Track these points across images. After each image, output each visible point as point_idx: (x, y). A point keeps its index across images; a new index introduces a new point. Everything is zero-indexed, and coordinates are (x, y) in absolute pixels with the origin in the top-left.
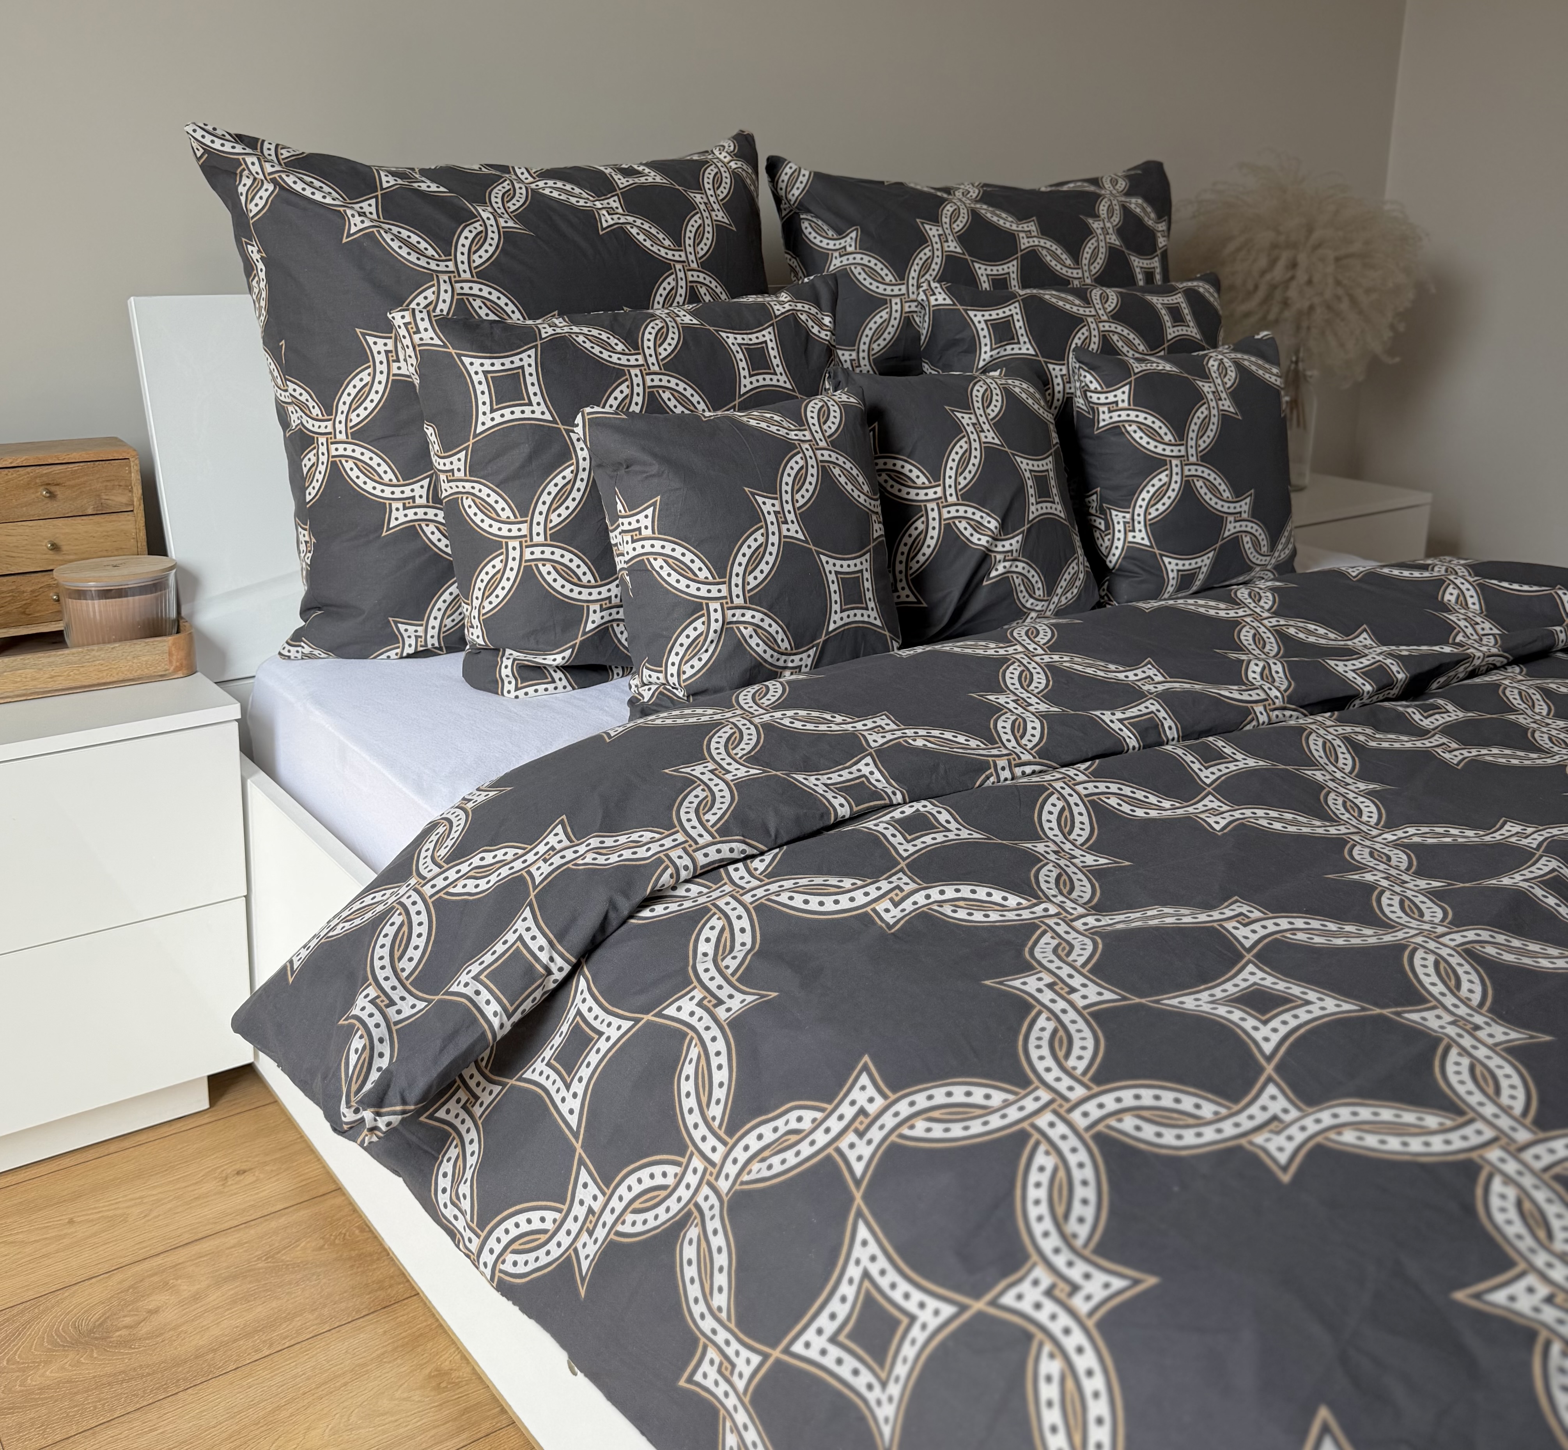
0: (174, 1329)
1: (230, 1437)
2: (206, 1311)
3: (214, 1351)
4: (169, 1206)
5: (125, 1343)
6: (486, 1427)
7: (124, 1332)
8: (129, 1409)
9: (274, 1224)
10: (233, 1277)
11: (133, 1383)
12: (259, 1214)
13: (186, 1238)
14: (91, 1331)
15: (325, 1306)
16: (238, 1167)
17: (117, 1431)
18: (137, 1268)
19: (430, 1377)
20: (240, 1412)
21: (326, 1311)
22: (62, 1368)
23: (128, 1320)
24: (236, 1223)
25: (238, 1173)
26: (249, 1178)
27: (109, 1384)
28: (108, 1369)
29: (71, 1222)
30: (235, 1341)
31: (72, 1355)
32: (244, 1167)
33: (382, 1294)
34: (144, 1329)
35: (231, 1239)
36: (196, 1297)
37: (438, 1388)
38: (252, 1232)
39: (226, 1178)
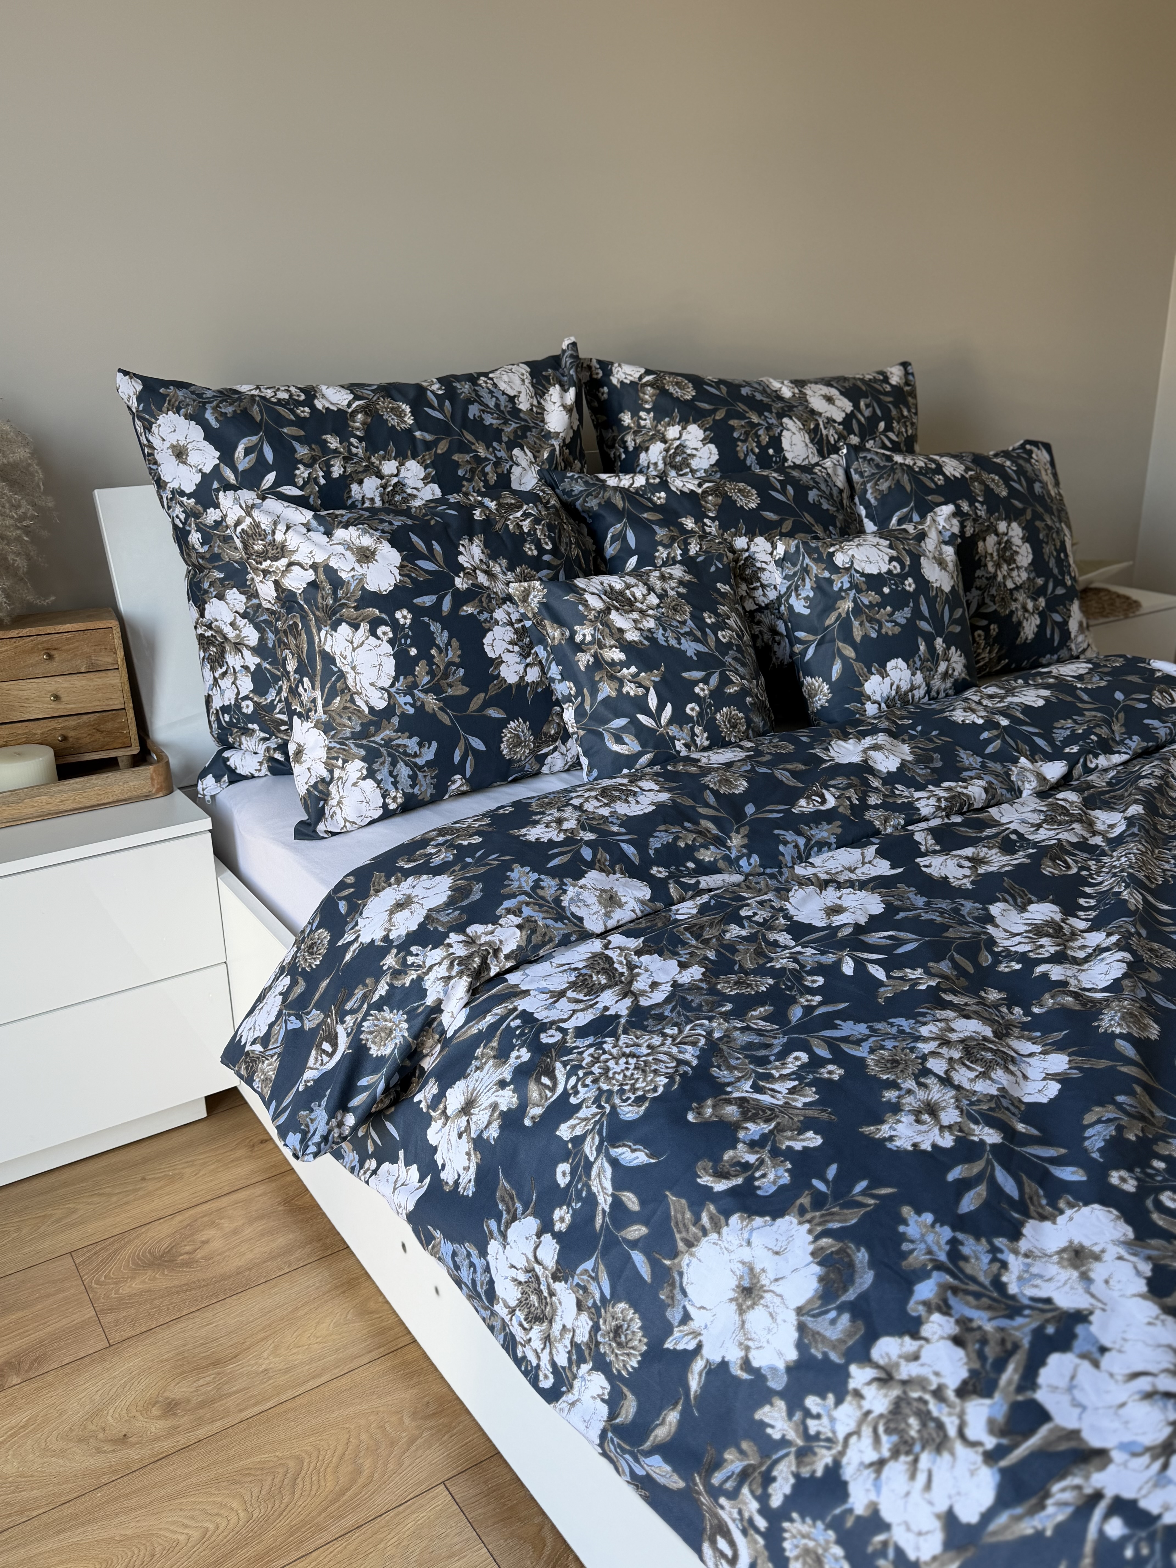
0: (219, 1255)
1: (264, 1328)
2: (242, 1241)
3: (249, 1269)
5: (186, 1264)
7: (185, 1257)
8: (194, 1309)
10: (261, 1217)
11: (195, 1291)
13: (227, 1190)
14: (162, 1256)
17: (185, 1324)
18: (194, 1211)
20: (270, 1311)
22: (143, 1282)
23: (187, 1249)
27: (178, 1292)
28: (176, 1283)
29: (144, 1179)
30: (265, 1262)
31: (150, 1273)
34: (200, 1254)
36: (234, 1232)
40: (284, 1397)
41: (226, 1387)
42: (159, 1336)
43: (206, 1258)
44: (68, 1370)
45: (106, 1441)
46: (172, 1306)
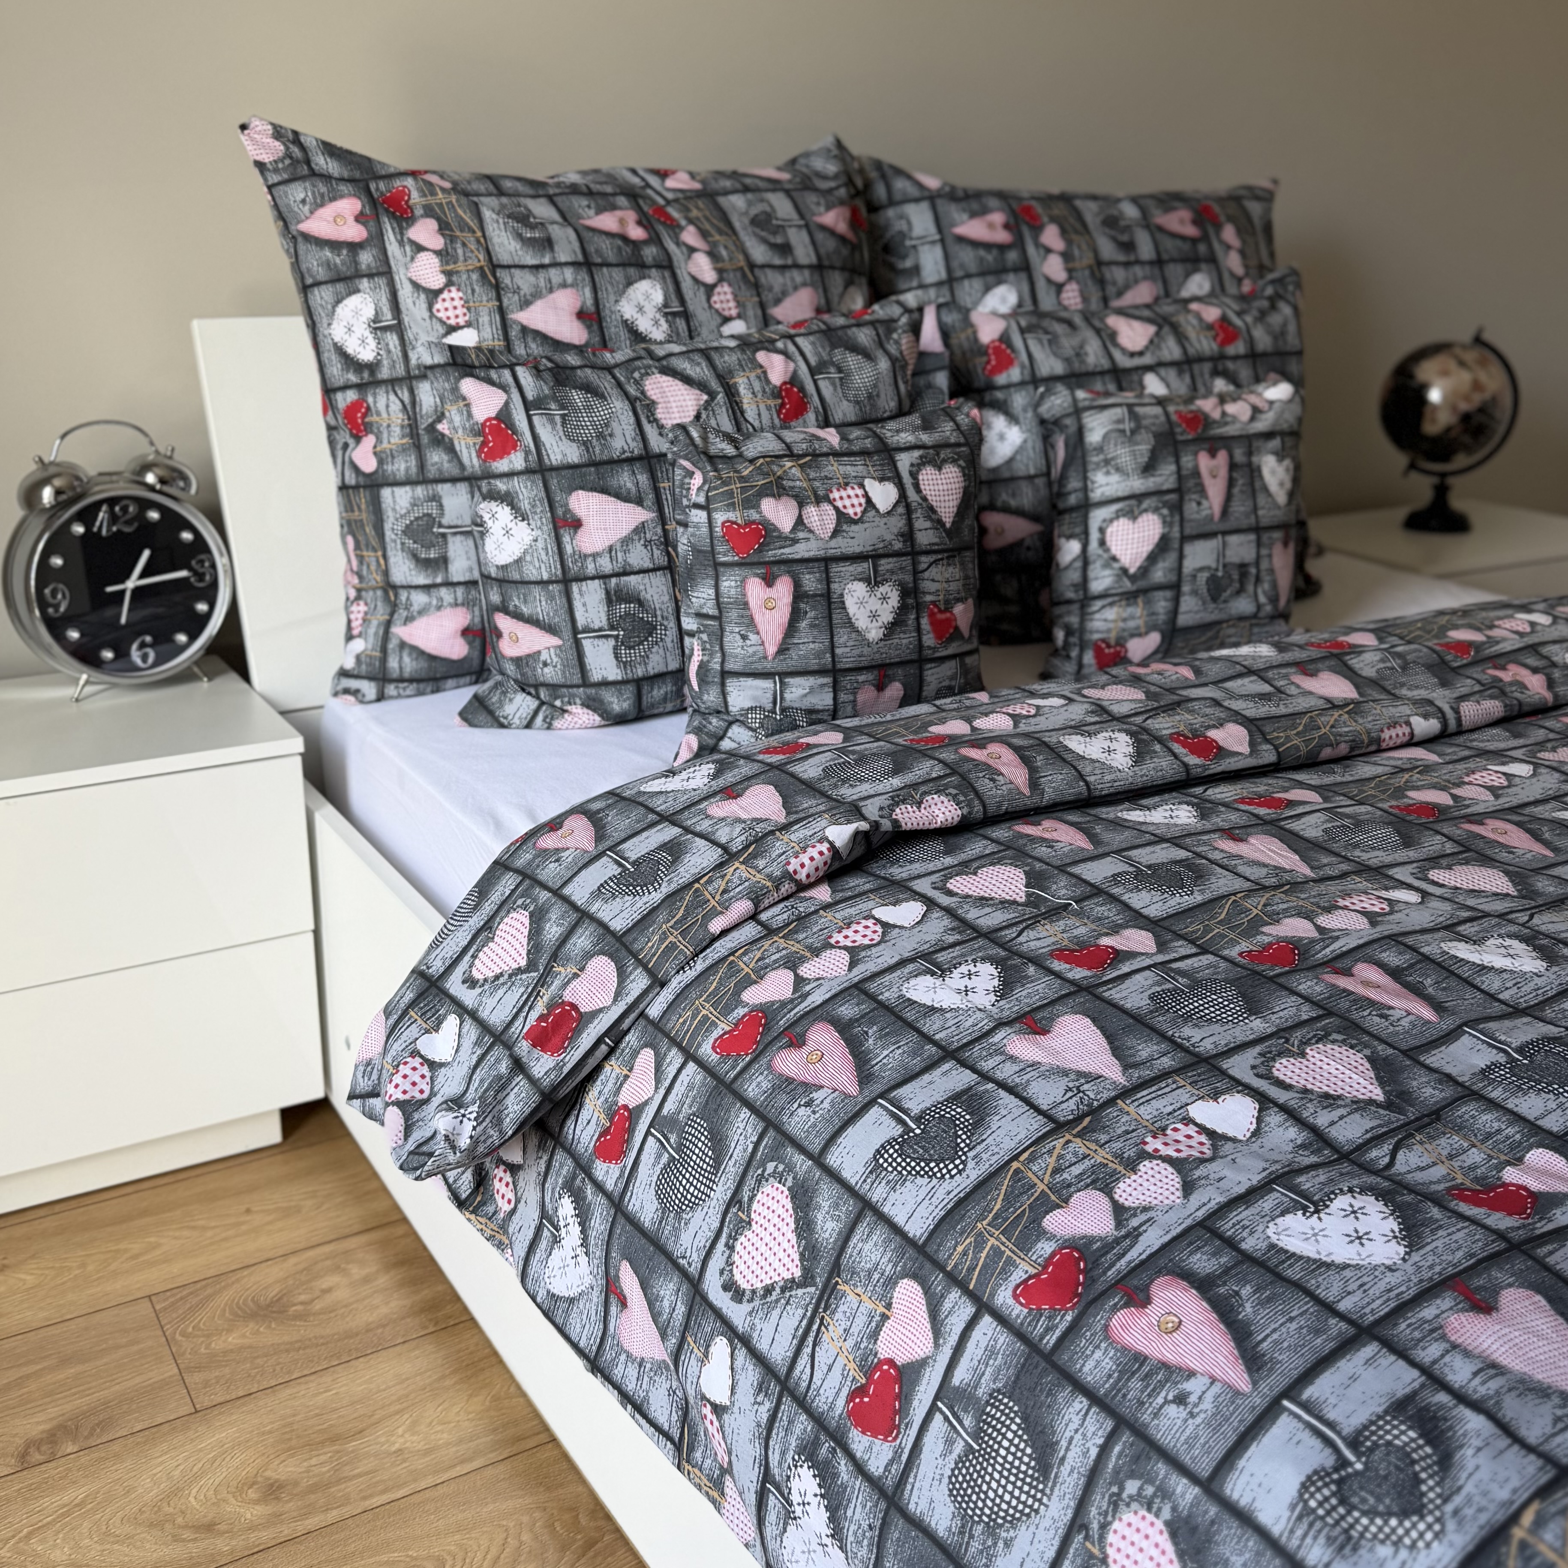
0: (344, 1307)
4: (340, 1200)
5: (300, 1316)
7: (299, 1307)
8: (306, 1372)
11: (308, 1351)
14: (268, 1306)
17: (294, 1390)
18: (311, 1253)
22: (244, 1336)
23: (303, 1298)
27: (287, 1351)
28: (286, 1338)
29: (248, 1211)
31: (252, 1325)
34: (318, 1306)
36: (365, 1281)
41: (346, 1468)
43: (326, 1310)
44: (139, 1438)
45: (186, 1527)
46: (278, 1368)
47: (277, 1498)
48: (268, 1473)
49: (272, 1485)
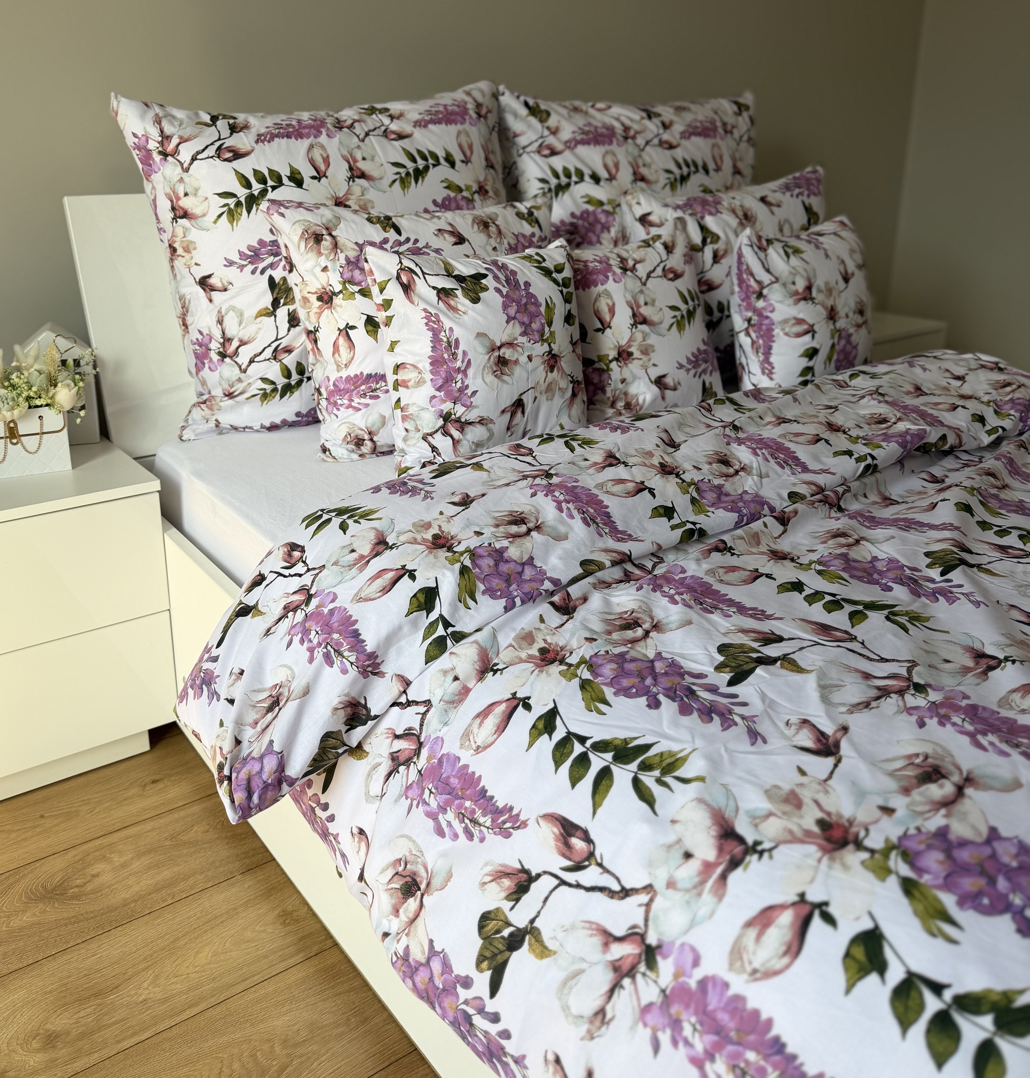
0: (108, 887)
1: (145, 959)
2: (130, 875)
3: (136, 901)
4: (107, 805)
5: (76, 897)
6: (315, 949)
7: (76, 890)
8: (79, 941)
9: (176, 816)
10: (149, 851)
11: (81, 924)
12: (167, 809)
13: (118, 826)
14: (54, 889)
15: (209, 870)
16: (153, 778)
17: (70, 956)
18: (85, 847)
19: (279, 916)
20: (152, 942)
21: (210, 873)
22: (34, 915)
23: (78, 882)
24: (151, 815)
25: (154, 782)
26: (160, 785)
27: (66, 925)
28: (65, 915)
29: (42, 816)
30: (150, 894)
31: (41, 906)
32: (157, 777)
33: (248, 861)
34: (89, 887)
35: (148, 826)
36: (124, 866)
37: (284, 924)
38: (162, 821)
39: (145, 785)
40: (162, 1027)
41: (107, 1017)
42: (45, 969)
43: (94, 891)
46: (58, 939)
47: (54, 1047)
48: (48, 1026)
49: (50, 1036)
